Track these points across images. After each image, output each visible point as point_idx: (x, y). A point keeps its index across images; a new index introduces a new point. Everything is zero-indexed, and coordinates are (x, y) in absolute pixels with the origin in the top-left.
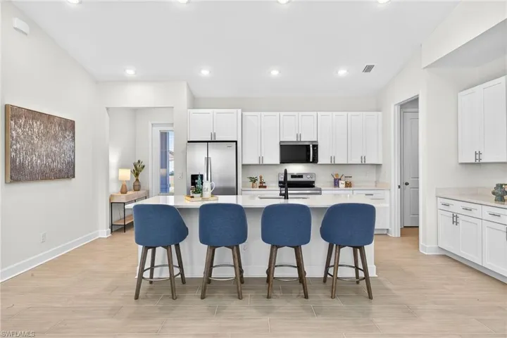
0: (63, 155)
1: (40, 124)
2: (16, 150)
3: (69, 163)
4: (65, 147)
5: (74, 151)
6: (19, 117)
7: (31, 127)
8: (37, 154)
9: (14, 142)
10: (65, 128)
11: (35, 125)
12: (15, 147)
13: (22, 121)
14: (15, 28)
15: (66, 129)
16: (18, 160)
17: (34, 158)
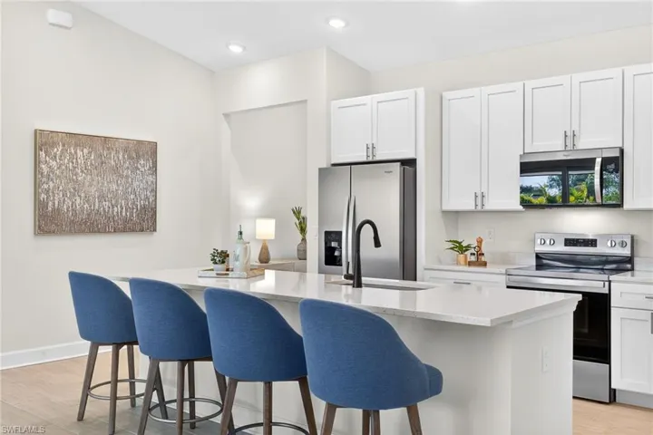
0: (132, 197)
1: (90, 153)
2: (47, 191)
3: (144, 208)
4: (136, 184)
5: (154, 191)
6: (54, 145)
7: (73, 157)
8: (83, 195)
9: (44, 179)
10: (137, 154)
11: (80, 153)
12: (46, 186)
13: (58, 150)
14: (51, 24)
15: (138, 157)
16: (50, 204)
17: (78, 201)
